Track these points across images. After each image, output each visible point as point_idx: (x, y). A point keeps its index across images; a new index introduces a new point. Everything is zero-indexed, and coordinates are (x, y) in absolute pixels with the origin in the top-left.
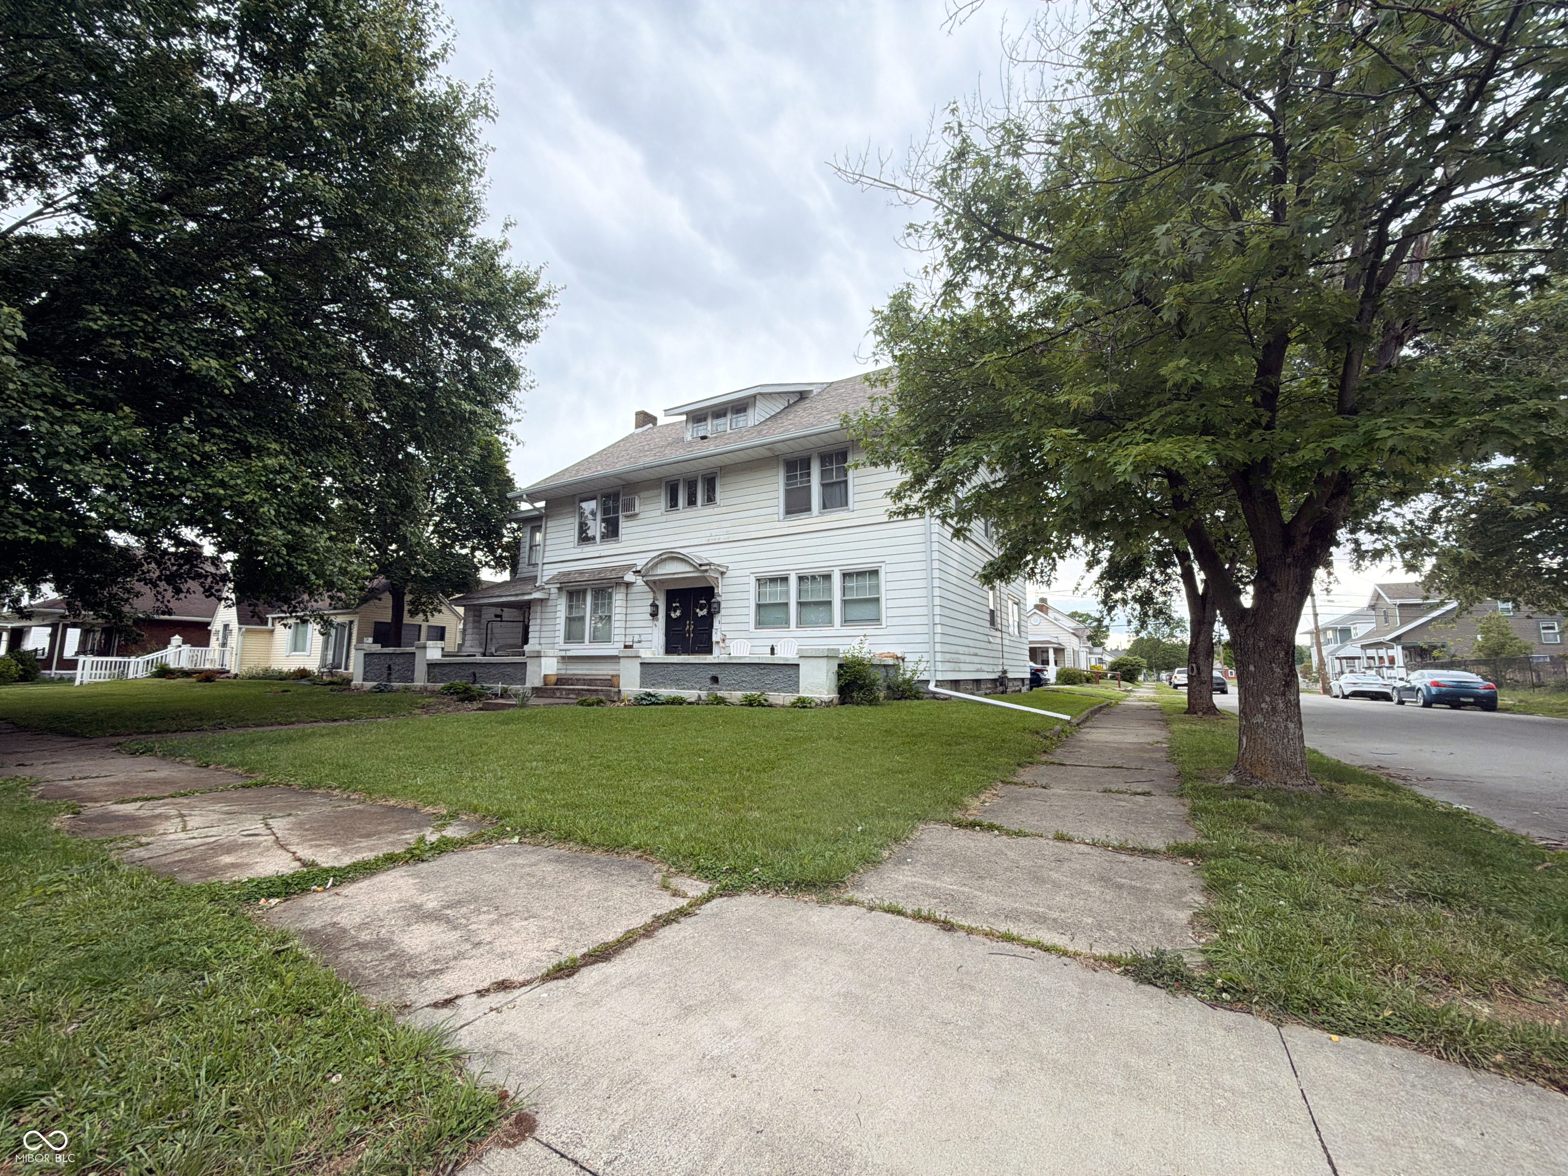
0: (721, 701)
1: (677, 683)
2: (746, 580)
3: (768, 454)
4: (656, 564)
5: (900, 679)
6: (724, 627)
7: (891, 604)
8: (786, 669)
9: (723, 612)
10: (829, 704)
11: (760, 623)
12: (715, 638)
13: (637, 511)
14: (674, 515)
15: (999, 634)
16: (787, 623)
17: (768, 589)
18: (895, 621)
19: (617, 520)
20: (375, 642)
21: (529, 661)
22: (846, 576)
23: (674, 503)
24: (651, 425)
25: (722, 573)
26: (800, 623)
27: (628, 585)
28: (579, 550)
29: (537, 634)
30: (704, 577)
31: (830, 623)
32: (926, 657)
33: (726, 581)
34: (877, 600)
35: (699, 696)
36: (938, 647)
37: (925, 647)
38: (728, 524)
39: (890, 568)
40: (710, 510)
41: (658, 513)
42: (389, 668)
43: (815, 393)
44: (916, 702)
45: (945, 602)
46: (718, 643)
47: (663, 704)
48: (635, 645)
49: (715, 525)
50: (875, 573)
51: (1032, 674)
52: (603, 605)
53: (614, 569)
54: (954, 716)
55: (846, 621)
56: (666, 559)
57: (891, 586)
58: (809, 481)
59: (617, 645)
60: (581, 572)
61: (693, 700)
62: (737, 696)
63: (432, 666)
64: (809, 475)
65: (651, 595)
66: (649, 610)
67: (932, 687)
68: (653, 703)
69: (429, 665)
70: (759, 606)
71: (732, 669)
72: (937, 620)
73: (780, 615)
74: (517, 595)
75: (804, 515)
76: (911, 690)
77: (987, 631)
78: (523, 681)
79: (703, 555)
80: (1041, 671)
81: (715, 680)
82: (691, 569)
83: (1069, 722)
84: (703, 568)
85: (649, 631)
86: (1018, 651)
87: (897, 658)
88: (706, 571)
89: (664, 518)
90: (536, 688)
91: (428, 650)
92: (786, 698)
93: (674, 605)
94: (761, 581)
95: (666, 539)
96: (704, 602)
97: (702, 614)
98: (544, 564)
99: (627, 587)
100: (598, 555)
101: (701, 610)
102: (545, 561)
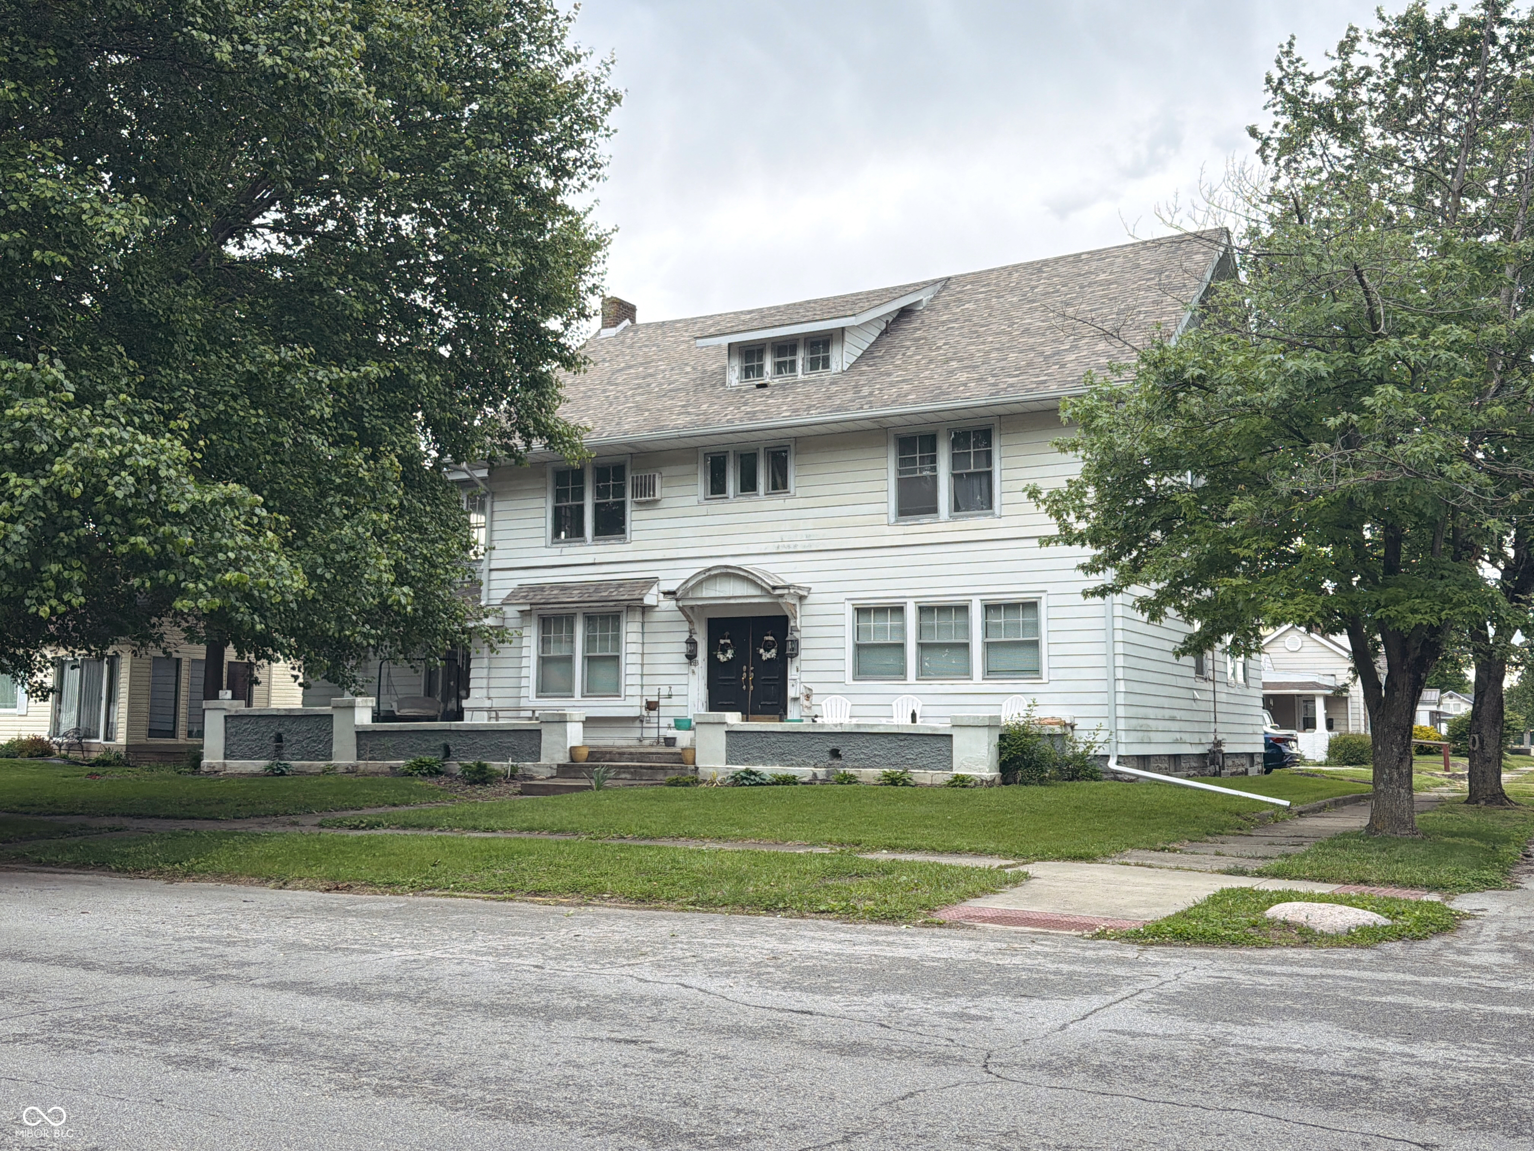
2: (838, 608)
3: (876, 426)
4: (700, 583)
5: (1069, 753)
6: (805, 677)
7: (1054, 650)
8: (934, 740)
9: (803, 654)
10: (991, 783)
11: (860, 673)
12: (791, 692)
13: (658, 496)
14: (718, 506)
15: (1209, 686)
16: (901, 673)
17: (872, 622)
18: (1061, 674)
22: (989, 608)
23: (717, 488)
24: (627, 322)
25: (802, 598)
26: (923, 674)
27: (646, 610)
30: (778, 604)
31: (967, 673)
32: (1105, 724)
33: (807, 610)
34: (1035, 644)
35: (815, 775)
36: (1121, 711)
37: (1104, 711)
38: (810, 524)
39: (1053, 600)
40: (777, 502)
41: (694, 500)
42: (279, 738)
43: (924, 303)
44: (1093, 783)
45: (1130, 650)
46: (796, 699)
47: (768, 784)
48: (662, 702)
49: (787, 525)
50: (1032, 606)
52: (605, 639)
53: (620, 584)
55: (990, 673)
56: (716, 576)
57: (1053, 625)
58: (934, 469)
59: (629, 701)
60: (564, 587)
61: (806, 779)
63: (362, 734)
64: (934, 460)
65: (686, 627)
66: (684, 648)
67: (1112, 764)
69: (357, 733)
70: (859, 648)
71: (860, 741)
72: (1120, 673)
73: (890, 660)
75: (926, 519)
76: (1085, 768)
77: (1191, 683)
78: (536, 755)
79: (771, 569)
80: (1285, 740)
81: (835, 754)
82: (759, 592)
83: (1288, 809)
84: (778, 592)
85: (683, 680)
86: (1241, 710)
87: (1066, 725)
88: (781, 596)
89: (703, 510)
91: (357, 710)
93: (722, 642)
94: (861, 611)
95: (708, 541)
96: (771, 638)
97: (768, 656)
98: (491, 570)
99: (643, 613)
100: (591, 561)
101: (767, 650)
102: (492, 567)
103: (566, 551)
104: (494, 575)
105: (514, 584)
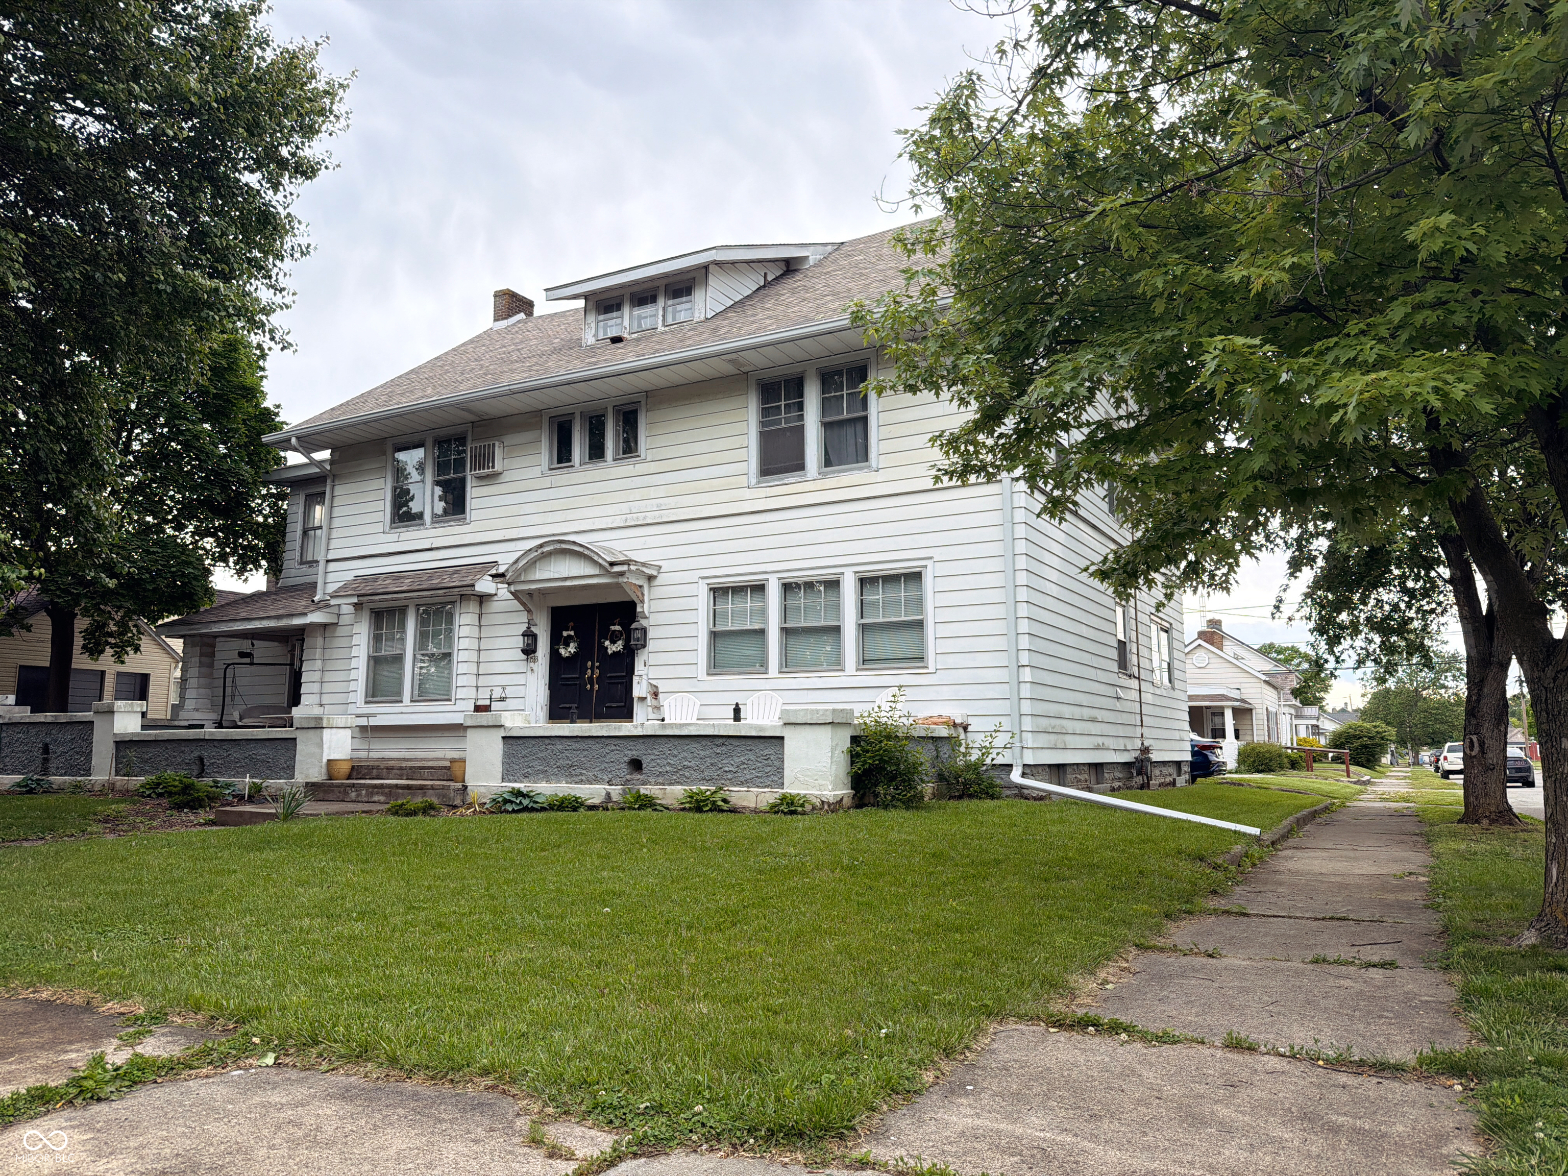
0: (646, 803)
1: (570, 772)
2: (691, 590)
3: (730, 369)
4: (533, 563)
5: (960, 761)
6: (653, 673)
7: (943, 631)
8: (761, 745)
9: (651, 645)
10: (835, 807)
11: (716, 666)
12: (639, 689)
13: (498, 467)
14: (564, 477)
15: (1134, 683)
16: (764, 664)
17: (729, 605)
18: (951, 661)
19: (463, 481)
20: (18, 703)
21: (301, 736)
22: (865, 582)
23: (563, 455)
24: (522, 316)
25: (651, 578)
26: (787, 665)
27: (483, 599)
28: (394, 537)
29: (316, 687)
30: (618, 586)
31: (837, 663)
32: (1006, 724)
33: (657, 592)
34: (919, 625)
35: (608, 795)
36: (1026, 707)
37: (1003, 707)
38: (661, 491)
39: (941, 569)
40: (627, 468)
41: (537, 471)
42: (46, 749)
43: (811, 261)
44: (989, 804)
45: (1037, 629)
46: (642, 699)
47: (543, 809)
48: (495, 706)
49: (637, 494)
50: (915, 577)
51: (1194, 754)
52: (436, 634)
53: (457, 570)
54: (1054, 829)
55: (866, 661)
56: (550, 554)
57: (943, 600)
58: (801, 417)
59: (461, 705)
60: (397, 576)
61: (596, 801)
62: (673, 794)
63: (123, 745)
64: (800, 407)
65: (523, 616)
66: (520, 642)
67: (1016, 776)
68: (526, 809)
69: (116, 742)
70: (715, 636)
71: (665, 747)
72: (1024, 659)
73: (748, 649)
74: (278, 617)
75: (791, 478)
76: (979, 780)
77: (1113, 679)
78: (289, 770)
79: (617, 546)
80: (1210, 748)
81: (636, 765)
82: (596, 571)
83: (1257, 839)
84: (616, 569)
85: (520, 679)
86: (1168, 713)
87: (955, 725)
88: (622, 574)
89: (547, 482)
90: (313, 784)
91: (117, 717)
92: (763, 797)
93: (565, 634)
94: (719, 592)
95: (551, 517)
96: (618, 628)
97: (614, 649)
98: (328, 561)
99: (481, 603)
100: (428, 546)
101: (613, 642)
102: (330, 557)
103: (404, 536)
104: (332, 566)
105: (350, 576)
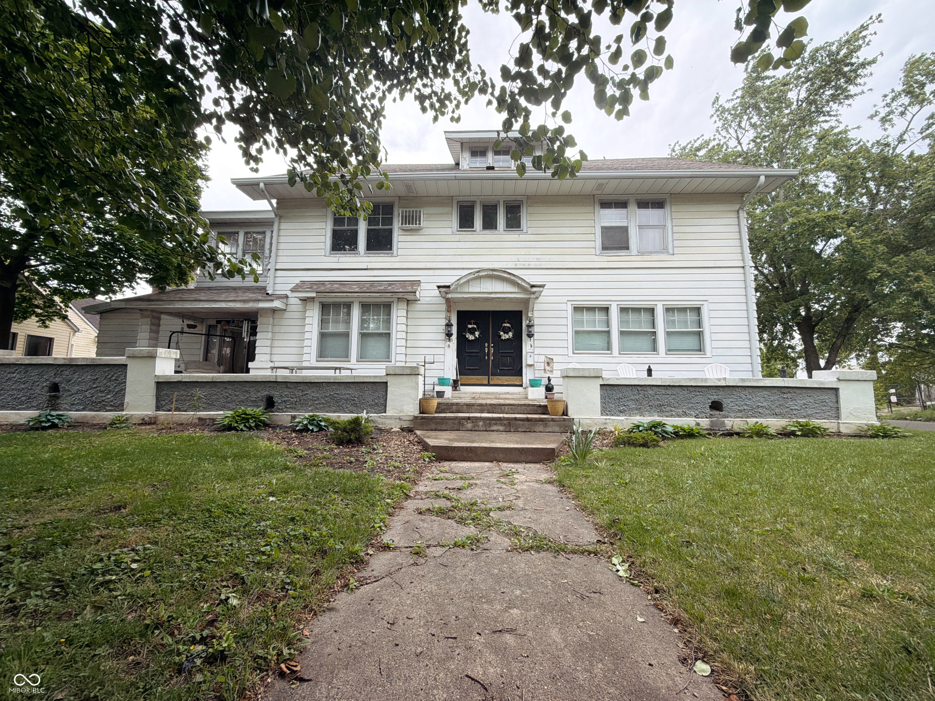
1: (660, 409)
2: (564, 307)
4: (469, 282)
6: (538, 351)
7: (715, 337)
9: (536, 336)
11: (577, 349)
12: (530, 360)
13: (422, 225)
14: (467, 236)
16: (608, 349)
17: (586, 317)
18: (720, 352)
19: (391, 231)
21: (392, 380)
22: (669, 310)
23: (468, 224)
26: (622, 350)
27: (409, 302)
28: (336, 259)
31: (654, 351)
34: (701, 333)
38: (539, 251)
39: (712, 307)
40: (513, 235)
41: (449, 231)
42: (55, 388)
46: (530, 366)
49: (522, 251)
50: (697, 310)
52: (377, 321)
53: (391, 283)
55: (670, 350)
57: (713, 322)
58: (625, 222)
60: (344, 283)
63: (167, 386)
66: (442, 329)
70: (577, 333)
71: (742, 394)
74: (244, 301)
75: (623, 253)
78: (383, 406)
81: (716, 406)
85: (441, 351)
89: (457, 238)
93: (470, 326)
94: (577, 309)
95: (459, 258)
96: (508, 325)
97: (507, 337)
98: (276, 270)
99: (407, 304)
100: (366, 267)
101: (506, 332)
102: (278, 267)
103: (342, 259)
104: (279, 273)
105: (297, 281)
